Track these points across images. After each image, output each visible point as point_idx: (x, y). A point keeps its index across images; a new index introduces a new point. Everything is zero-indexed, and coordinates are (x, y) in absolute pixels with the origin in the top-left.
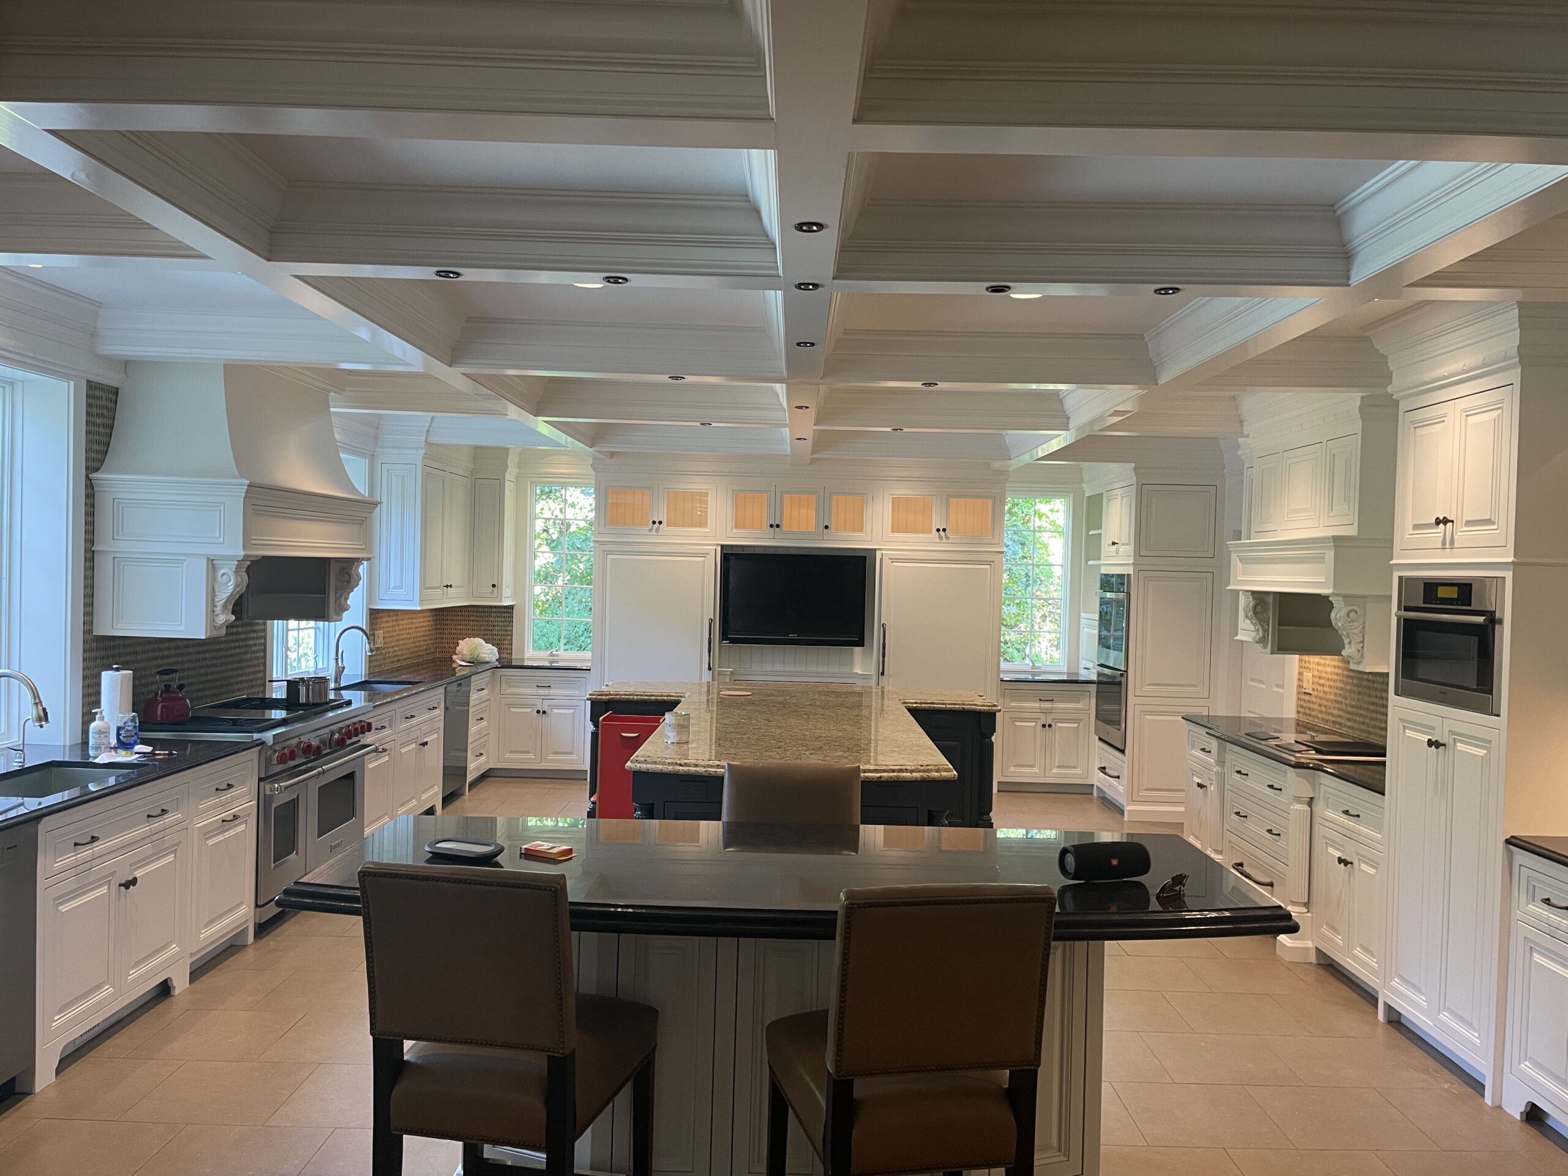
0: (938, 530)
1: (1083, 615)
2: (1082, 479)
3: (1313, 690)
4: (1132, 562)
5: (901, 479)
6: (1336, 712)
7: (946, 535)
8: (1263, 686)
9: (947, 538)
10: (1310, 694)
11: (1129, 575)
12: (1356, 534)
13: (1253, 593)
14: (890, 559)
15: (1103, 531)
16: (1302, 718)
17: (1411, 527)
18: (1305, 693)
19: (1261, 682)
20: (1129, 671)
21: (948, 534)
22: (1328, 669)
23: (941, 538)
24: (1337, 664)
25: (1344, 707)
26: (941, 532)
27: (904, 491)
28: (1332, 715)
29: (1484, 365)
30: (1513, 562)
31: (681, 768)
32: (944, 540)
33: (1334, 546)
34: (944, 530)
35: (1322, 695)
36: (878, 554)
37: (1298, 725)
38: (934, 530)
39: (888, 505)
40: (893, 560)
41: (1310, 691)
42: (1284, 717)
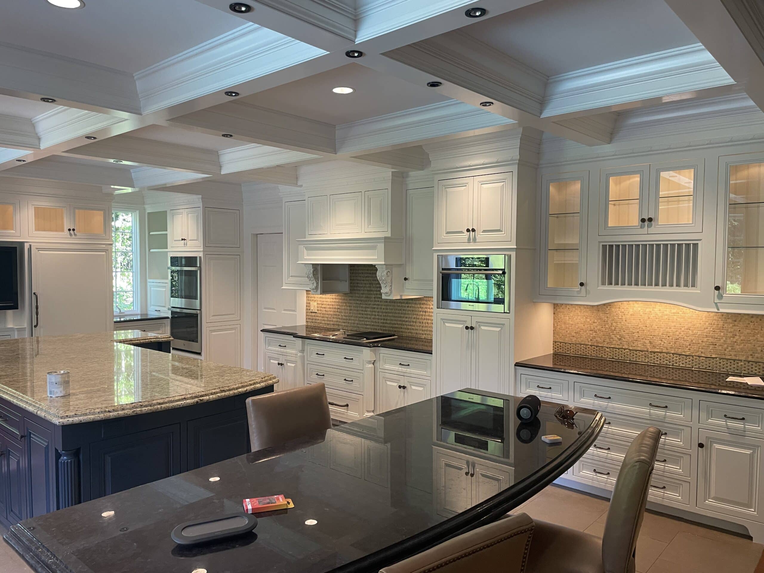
0: (69, 230)
1: (149, 280)
2: (144, 202)
3: (318, 310)
4: (202, 250)
5: (40, 195)
6: (334, 320)
7: (74, 233)
8: (276, 311)
9: (75, 235)
10: (316, 313)
11: (200, 258)
12: (390, 236)
13: (313, 264)
14: (37, 249)
15: (169, 232)
16: (309, 324)
17: (445, 233)
18: (311, 312)
19: (274, 309)
20: (203, 310)
21: (76, 233)
22: (329, 300)
23: (71, 235)
24: (334, 297)
25: (340, 317)
26: (72, 232)
27: (44, 203)
28: (333, 321)
29: (497, 163)
30: (516, 249)
31: (111, 414)
32: (73, 236)
33: (385, 242)
34: (74, 230)
35: (324, 312)
36: (27, 246)
37: (307, 328)
38: (66, 230)
39: (31, 212)
40: (39, 249)
41: (316, 311)
42: (297, 325)
